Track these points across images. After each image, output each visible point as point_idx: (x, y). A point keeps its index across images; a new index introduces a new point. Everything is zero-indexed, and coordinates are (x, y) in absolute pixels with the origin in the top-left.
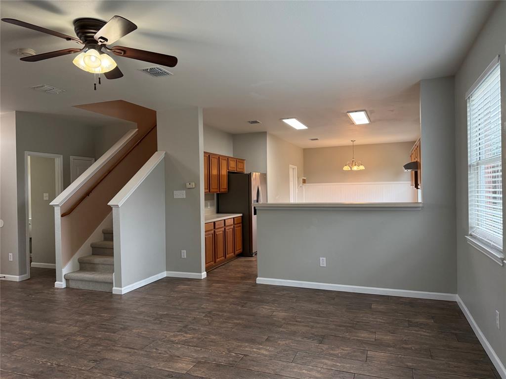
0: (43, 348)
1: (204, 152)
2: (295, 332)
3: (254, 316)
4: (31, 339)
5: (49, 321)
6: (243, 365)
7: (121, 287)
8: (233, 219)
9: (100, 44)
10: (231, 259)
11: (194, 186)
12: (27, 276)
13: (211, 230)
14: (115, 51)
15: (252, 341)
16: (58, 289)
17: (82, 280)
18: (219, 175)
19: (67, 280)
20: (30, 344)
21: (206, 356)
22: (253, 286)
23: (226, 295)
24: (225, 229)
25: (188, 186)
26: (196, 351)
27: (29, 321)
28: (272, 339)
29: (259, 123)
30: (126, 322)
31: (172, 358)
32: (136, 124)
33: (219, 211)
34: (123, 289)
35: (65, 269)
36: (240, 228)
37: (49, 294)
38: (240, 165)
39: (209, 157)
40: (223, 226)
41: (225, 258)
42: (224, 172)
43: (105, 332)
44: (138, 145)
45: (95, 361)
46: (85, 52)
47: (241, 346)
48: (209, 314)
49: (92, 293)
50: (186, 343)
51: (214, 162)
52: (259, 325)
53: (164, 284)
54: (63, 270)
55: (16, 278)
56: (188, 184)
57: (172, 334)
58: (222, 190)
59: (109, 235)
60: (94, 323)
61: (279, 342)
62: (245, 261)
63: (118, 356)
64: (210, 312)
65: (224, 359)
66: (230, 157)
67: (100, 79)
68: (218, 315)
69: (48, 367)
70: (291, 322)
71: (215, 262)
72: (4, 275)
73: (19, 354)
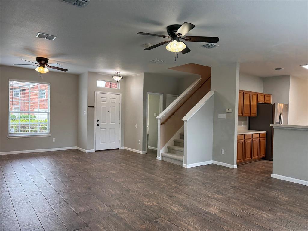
0: (149, 185)
1: (239, 90)
2: (292, 210)
3: (264, 195)
4: (144, 180)
5: (153, 174)
6: (249, 219)
7: (187, 164)
8: (259, 134)
9: (178, 37)
10: (256, 160)
11: (231, 112)
12: (145, 152)
13: (242, 140)
14: (185, 39)
15: (259, 208)
16: (158, 160)
17: (168, 157)
18: (250, 105)
19: (162, 156)
20: (144, 182)
21: (227, 208)
22: (268, 178)
23: (247, 180)
24: (252, 140)
25: (227, 111)
26: (222, 205)
27: (145, 172)
28: (273, 210)
29: (282, 69)
30: (187, 182)
31: (208, 205)
32: (200, 75)
33: (249, 129)
34: (188, 165)
35: (161, 151)
36: (264, 140)
37: (154, 162)
38: (267, 99)
39: (243, 94)
40: (251, 138)
41: (252, 158)
42: (254, 103)
43: (177, 184)
44: (200, 87)
45: (170, 196)
46: (171, 42)
47: (251, 209)
48: (234, 188)
49: (173, 165)
50: (217, 199)
51: (247, 96)
52: (266, 201)
53: (211, 167)
54: (160, 151)
55: (141, 152)
56: (227, 110)
57: (210, 193)
58: (252, 115)
59: (182, 136)
60: (172, 179)
61: (278, 213)
62: (267, 163)
63: (181, 197)
64: (235, 187)
65: (238, 213)
66: (259, 93)
67: (177, 55)
68: (240, 190)
69: (150, 194)
70: (291, 205)
71: (244, 160)
72: (136, 150)
73: (139, 185)
